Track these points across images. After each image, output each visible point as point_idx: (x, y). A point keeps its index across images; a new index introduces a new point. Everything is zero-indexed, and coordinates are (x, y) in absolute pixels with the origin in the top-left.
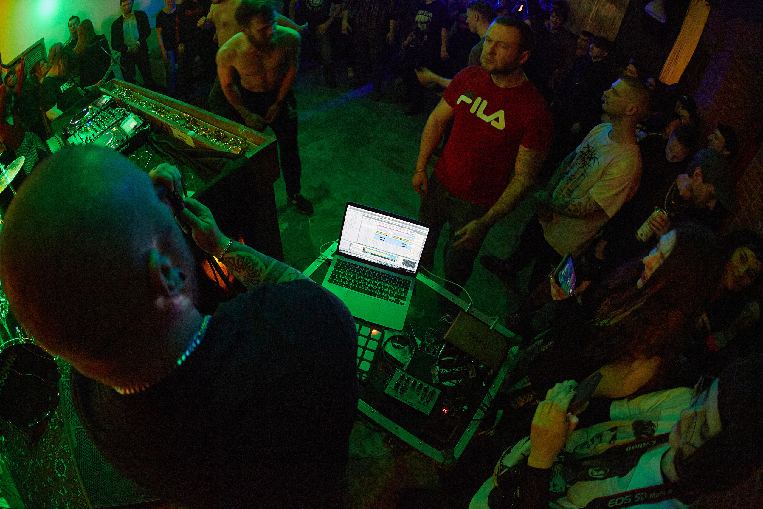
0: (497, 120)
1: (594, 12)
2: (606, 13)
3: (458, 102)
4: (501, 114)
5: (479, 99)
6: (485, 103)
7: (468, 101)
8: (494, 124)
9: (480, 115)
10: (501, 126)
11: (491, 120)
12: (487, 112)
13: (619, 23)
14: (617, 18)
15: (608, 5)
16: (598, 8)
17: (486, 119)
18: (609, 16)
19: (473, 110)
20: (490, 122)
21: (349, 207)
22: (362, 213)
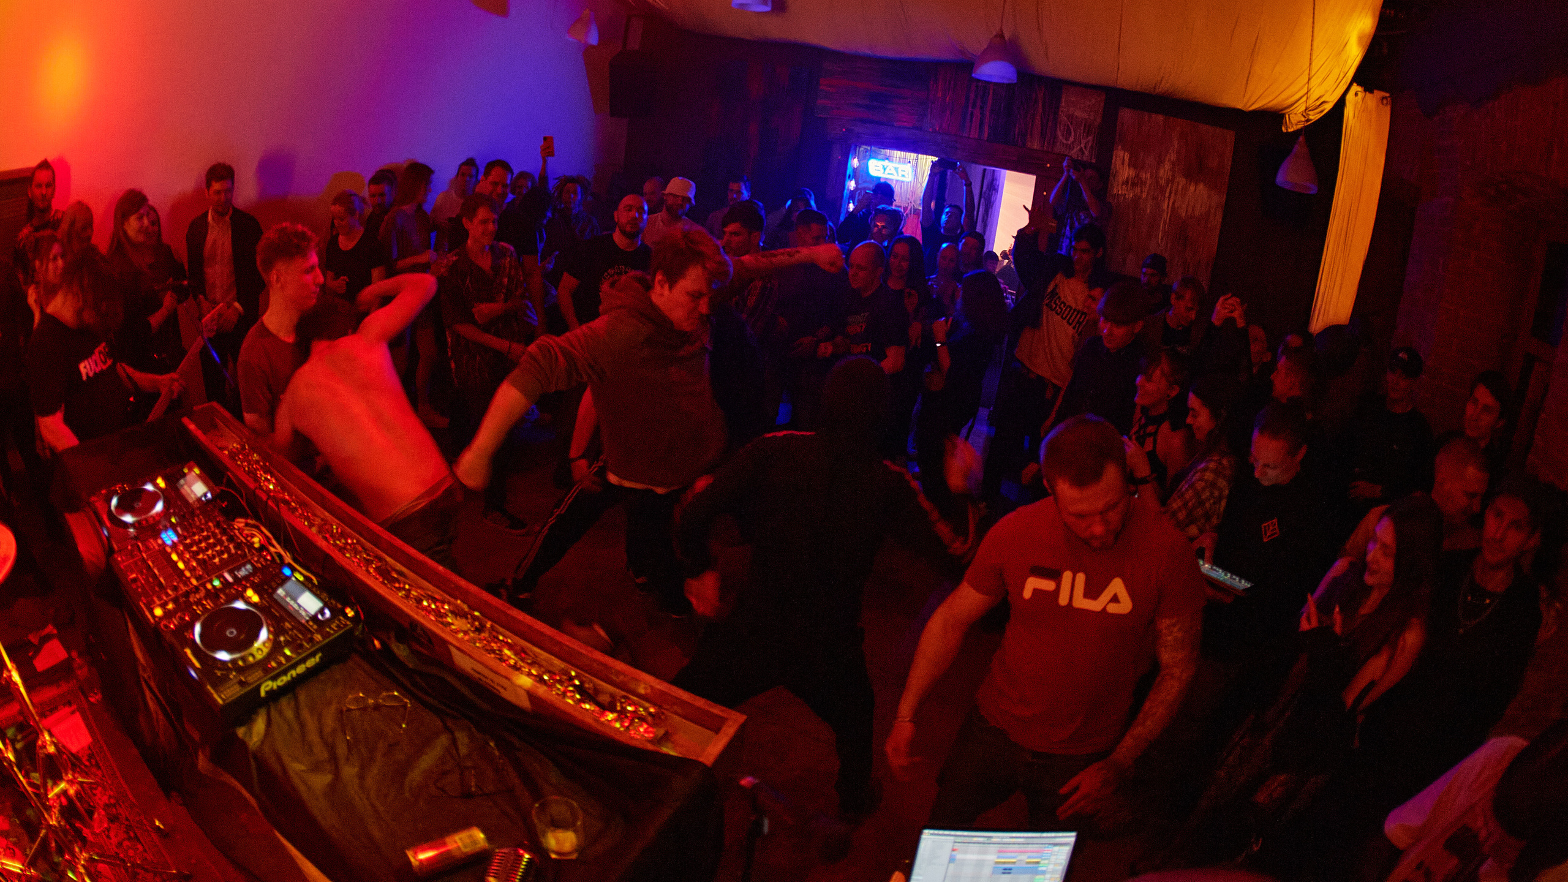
0: (1115, 599)
1: (1166, 216)
2: (1190, 209)
3: (1027, 595)
4: (1117, 586)
5: (1067, 576)
6: (1081, 578)
7: (1048, 585)
8: (1113, 609)
9: (1081, 602)
11: (1105, 604)
12: (1092, 592)
13: (1217, 220)
14: (1213, 210)
15: (1192, 189)
16: (1174, 203)
17: (1094, 606)
18: (1197, 213)
19: (1063, 600)
20: (1104, 609)
21: (926, 831)
22: (952, 838)
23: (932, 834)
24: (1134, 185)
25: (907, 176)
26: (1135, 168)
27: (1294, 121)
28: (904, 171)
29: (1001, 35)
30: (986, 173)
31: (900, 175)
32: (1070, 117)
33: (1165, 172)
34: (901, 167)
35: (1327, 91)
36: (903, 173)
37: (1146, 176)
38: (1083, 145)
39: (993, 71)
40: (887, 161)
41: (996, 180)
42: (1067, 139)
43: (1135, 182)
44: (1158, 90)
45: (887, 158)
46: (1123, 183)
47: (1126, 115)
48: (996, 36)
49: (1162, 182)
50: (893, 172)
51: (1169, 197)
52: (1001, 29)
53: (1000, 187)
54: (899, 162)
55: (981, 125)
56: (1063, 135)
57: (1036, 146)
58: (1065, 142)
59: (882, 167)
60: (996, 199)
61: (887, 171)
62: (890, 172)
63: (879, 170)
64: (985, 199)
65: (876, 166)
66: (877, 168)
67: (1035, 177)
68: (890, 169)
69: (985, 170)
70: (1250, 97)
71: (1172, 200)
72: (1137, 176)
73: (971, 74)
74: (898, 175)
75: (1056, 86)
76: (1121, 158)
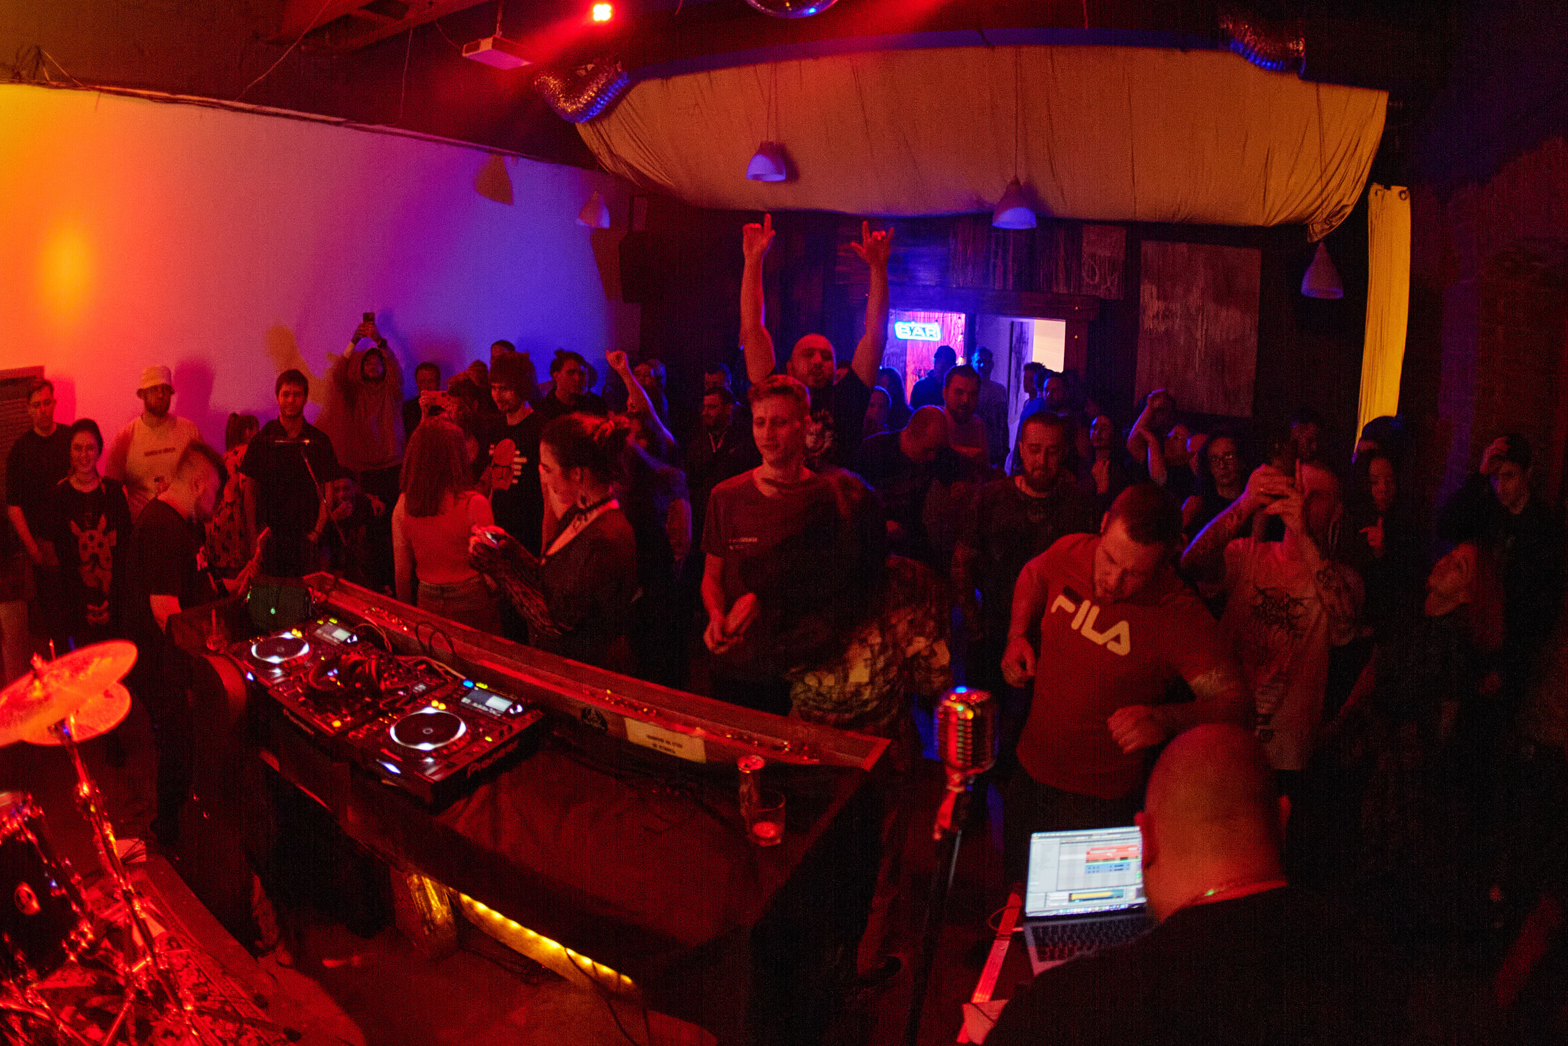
0: (1117, 639)
1: (1201, 344)
2: (1224, 334)
3: (1054, 609)
4: (1122, 628)
5: (1086, 604)
6: (1095, 610)
7: (1070, 607)
8: (1112, 647)
9: (1088, 632)
10: (1123, 649)
11: (1107, 641)
12: (1101, 626)
13: (1253, 341)
14: (1247, 332)
15: (1224, 314)
16: (1207, 330)
17: (1099, 639)
18: (1231, 338)
19: (1075, 625)
20: (1106, 644)
21: (1035, 836)
22: (1058, 839)
23: (1041, 838)
24: (1165, 317)
25: (934, 335)
26: (1165, 299)
27: (1318, 230)
28: (932, 331)
29: (1016, 182)
30: (1014, 327)
31: (928, 335)
32: (1093, 256)
33: (1194, 299)
34: (928, 326)
35: (1344, 195)
36: (931, 333)
37: (1177, 307)
38: (1109, 284)
39: (1010, 218)
40: (913, 323)
41: (1025, 333)
42: (1093, 280)
43: (1167, 314)
44: (1179, 217)
45: (915, 319)
46: (1153, 316)
47: (1149, 248)
48: (1012, 183)
49: (1193, 311)
50: (921, 332)
51: (1202, 324)
52: (1016, 176)
53: (1029, 340)
54: (924, 321)
55: (1005, 273)
56: (1088, 276)
57: (1063, 290)
58: (1091, 283)
59: (909, 329)
60: (1027, 353)
61: (915, 332)
62: (918, 333)
63: (906, 333)
64: (1016, 353)
65: (903, 328)
66: (904, 331)
67: (1064, 323)
68: (918, 331)
69: (1012, 323)
70: (1270, 212)
71: (1205, 328)
72: (1167, 308)
73: (991, 223)
74: (926, 336)
75: (1075, 227)
76: (1148, 292)
